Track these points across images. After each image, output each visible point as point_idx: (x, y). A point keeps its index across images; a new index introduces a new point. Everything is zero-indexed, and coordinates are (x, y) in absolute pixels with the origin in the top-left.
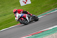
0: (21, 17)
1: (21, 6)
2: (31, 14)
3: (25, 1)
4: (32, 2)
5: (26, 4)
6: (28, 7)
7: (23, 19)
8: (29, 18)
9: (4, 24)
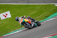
1: (1, 19)
3: (5, 15)
4: (12, 16)
5: (6, 18)
6: (8, 21)
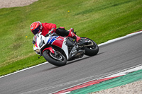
0: (48, 45)
2: (78, 38)
7: (52, 50)
8: (70, 47)
9: (113, 27)
